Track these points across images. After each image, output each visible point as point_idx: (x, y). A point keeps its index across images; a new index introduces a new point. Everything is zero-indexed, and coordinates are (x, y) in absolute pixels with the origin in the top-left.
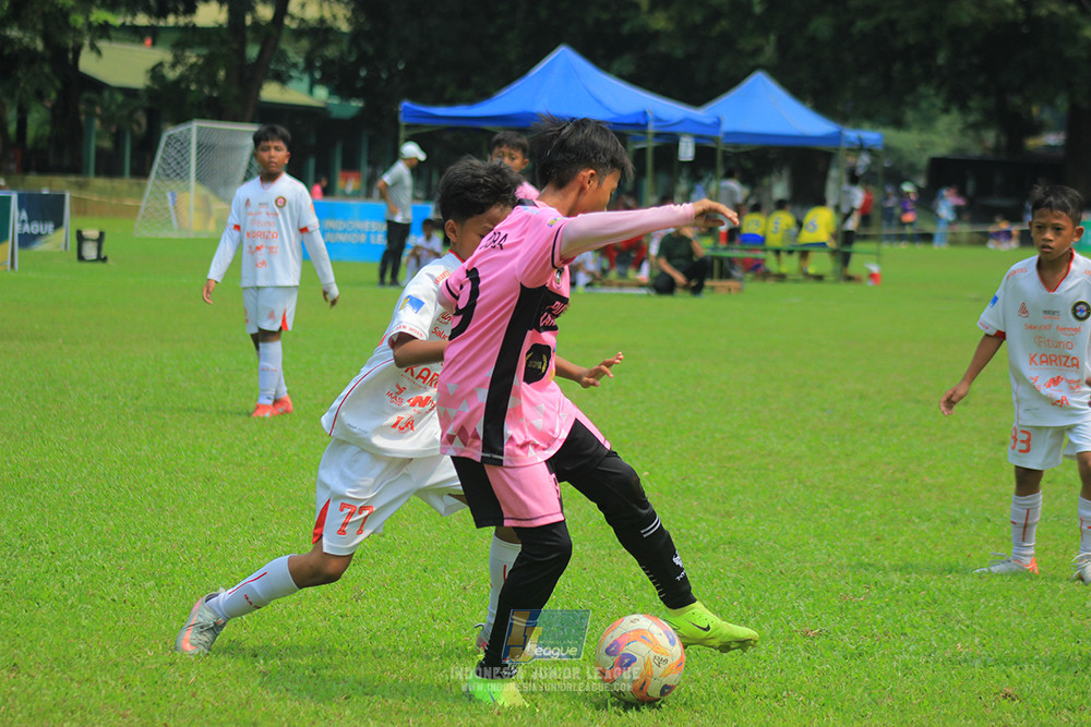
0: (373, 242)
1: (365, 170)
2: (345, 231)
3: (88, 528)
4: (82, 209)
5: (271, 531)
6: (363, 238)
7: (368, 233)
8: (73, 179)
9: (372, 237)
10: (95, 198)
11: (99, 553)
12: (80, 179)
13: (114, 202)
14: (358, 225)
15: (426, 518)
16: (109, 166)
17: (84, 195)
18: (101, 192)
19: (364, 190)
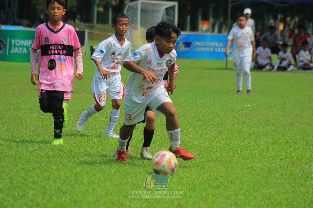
0: (216, 51)
1: (211, 20)
2: (204, 46)
3: (103, 173)
4: (91, 37)
5: (180, 174)
6: (212, 49)
7: (214, 47)
8: (87, 24)
9: (216, 49)
10: (97, 32)
11: (108, 183)
12: (91, 24)
13: (105, 34)
14: (210, 44)
15: (246, 169)
16: (102, 19)
17: (93, 31)
18: (100, 30)
19: (211, 29)
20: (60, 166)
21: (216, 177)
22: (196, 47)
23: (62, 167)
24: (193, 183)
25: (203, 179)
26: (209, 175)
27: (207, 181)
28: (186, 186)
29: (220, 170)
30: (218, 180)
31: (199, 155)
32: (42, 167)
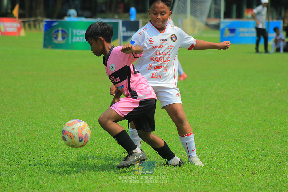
2: (248, 32)
20: (112, 143)
21: (252, 151)
22: (240, 33)
23: (113, 144)
24: (231, 157)
25: (241, 152)
26: (246, 149)
27: (244, 155)
28: (224, 159)
29: (256, 144)
30: (254, 153)
31: (238, 131)
32: (95, 144)
